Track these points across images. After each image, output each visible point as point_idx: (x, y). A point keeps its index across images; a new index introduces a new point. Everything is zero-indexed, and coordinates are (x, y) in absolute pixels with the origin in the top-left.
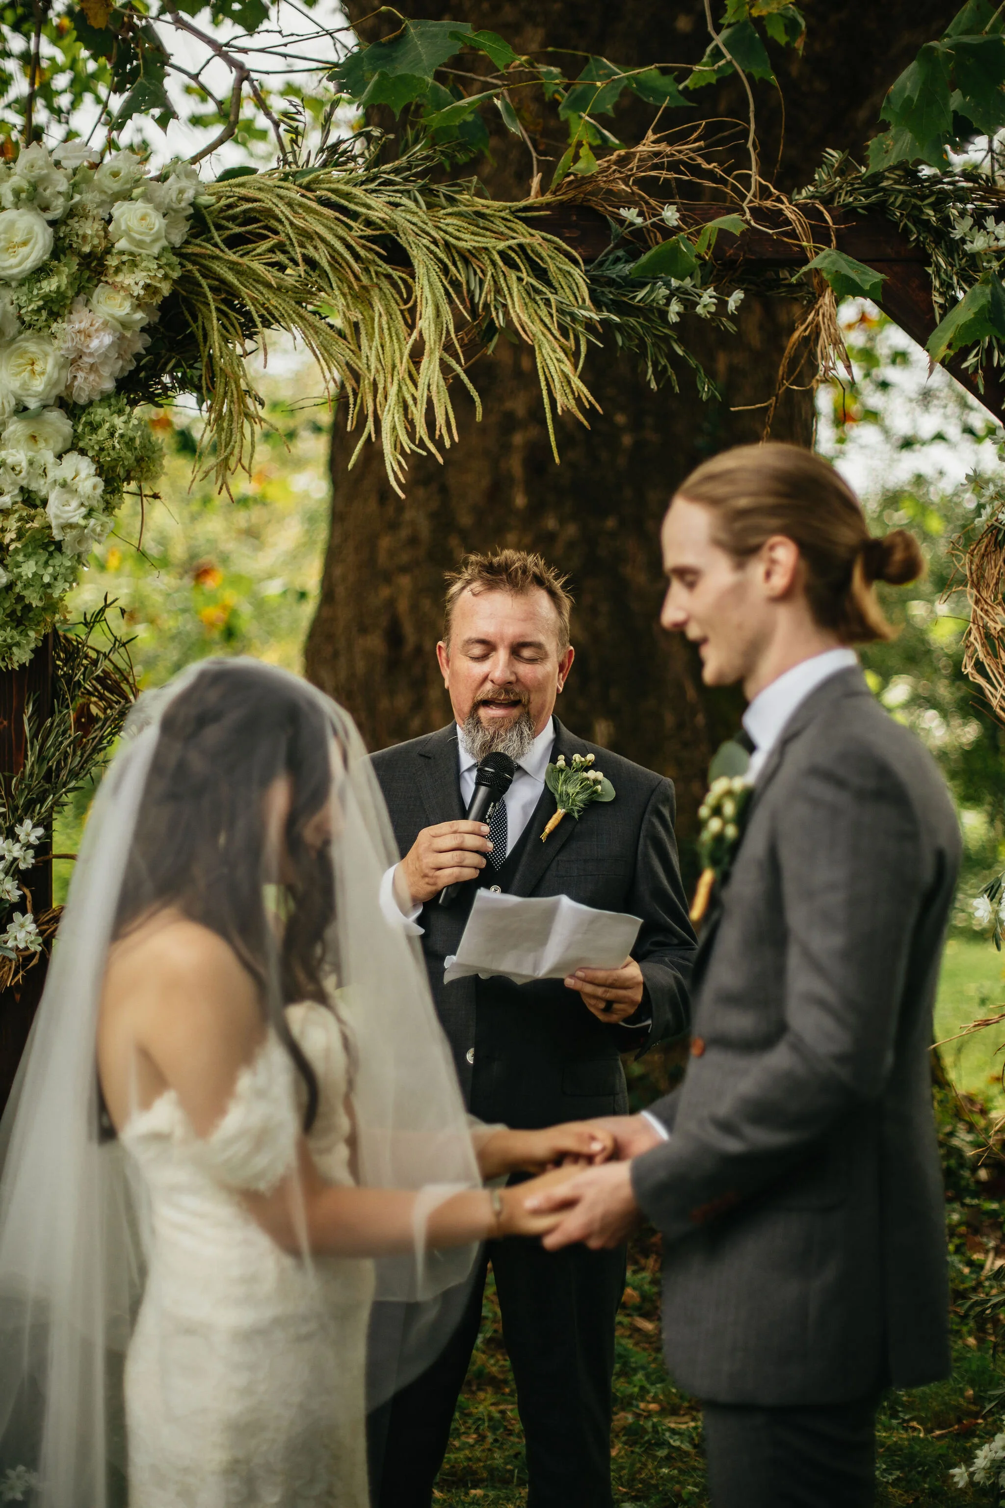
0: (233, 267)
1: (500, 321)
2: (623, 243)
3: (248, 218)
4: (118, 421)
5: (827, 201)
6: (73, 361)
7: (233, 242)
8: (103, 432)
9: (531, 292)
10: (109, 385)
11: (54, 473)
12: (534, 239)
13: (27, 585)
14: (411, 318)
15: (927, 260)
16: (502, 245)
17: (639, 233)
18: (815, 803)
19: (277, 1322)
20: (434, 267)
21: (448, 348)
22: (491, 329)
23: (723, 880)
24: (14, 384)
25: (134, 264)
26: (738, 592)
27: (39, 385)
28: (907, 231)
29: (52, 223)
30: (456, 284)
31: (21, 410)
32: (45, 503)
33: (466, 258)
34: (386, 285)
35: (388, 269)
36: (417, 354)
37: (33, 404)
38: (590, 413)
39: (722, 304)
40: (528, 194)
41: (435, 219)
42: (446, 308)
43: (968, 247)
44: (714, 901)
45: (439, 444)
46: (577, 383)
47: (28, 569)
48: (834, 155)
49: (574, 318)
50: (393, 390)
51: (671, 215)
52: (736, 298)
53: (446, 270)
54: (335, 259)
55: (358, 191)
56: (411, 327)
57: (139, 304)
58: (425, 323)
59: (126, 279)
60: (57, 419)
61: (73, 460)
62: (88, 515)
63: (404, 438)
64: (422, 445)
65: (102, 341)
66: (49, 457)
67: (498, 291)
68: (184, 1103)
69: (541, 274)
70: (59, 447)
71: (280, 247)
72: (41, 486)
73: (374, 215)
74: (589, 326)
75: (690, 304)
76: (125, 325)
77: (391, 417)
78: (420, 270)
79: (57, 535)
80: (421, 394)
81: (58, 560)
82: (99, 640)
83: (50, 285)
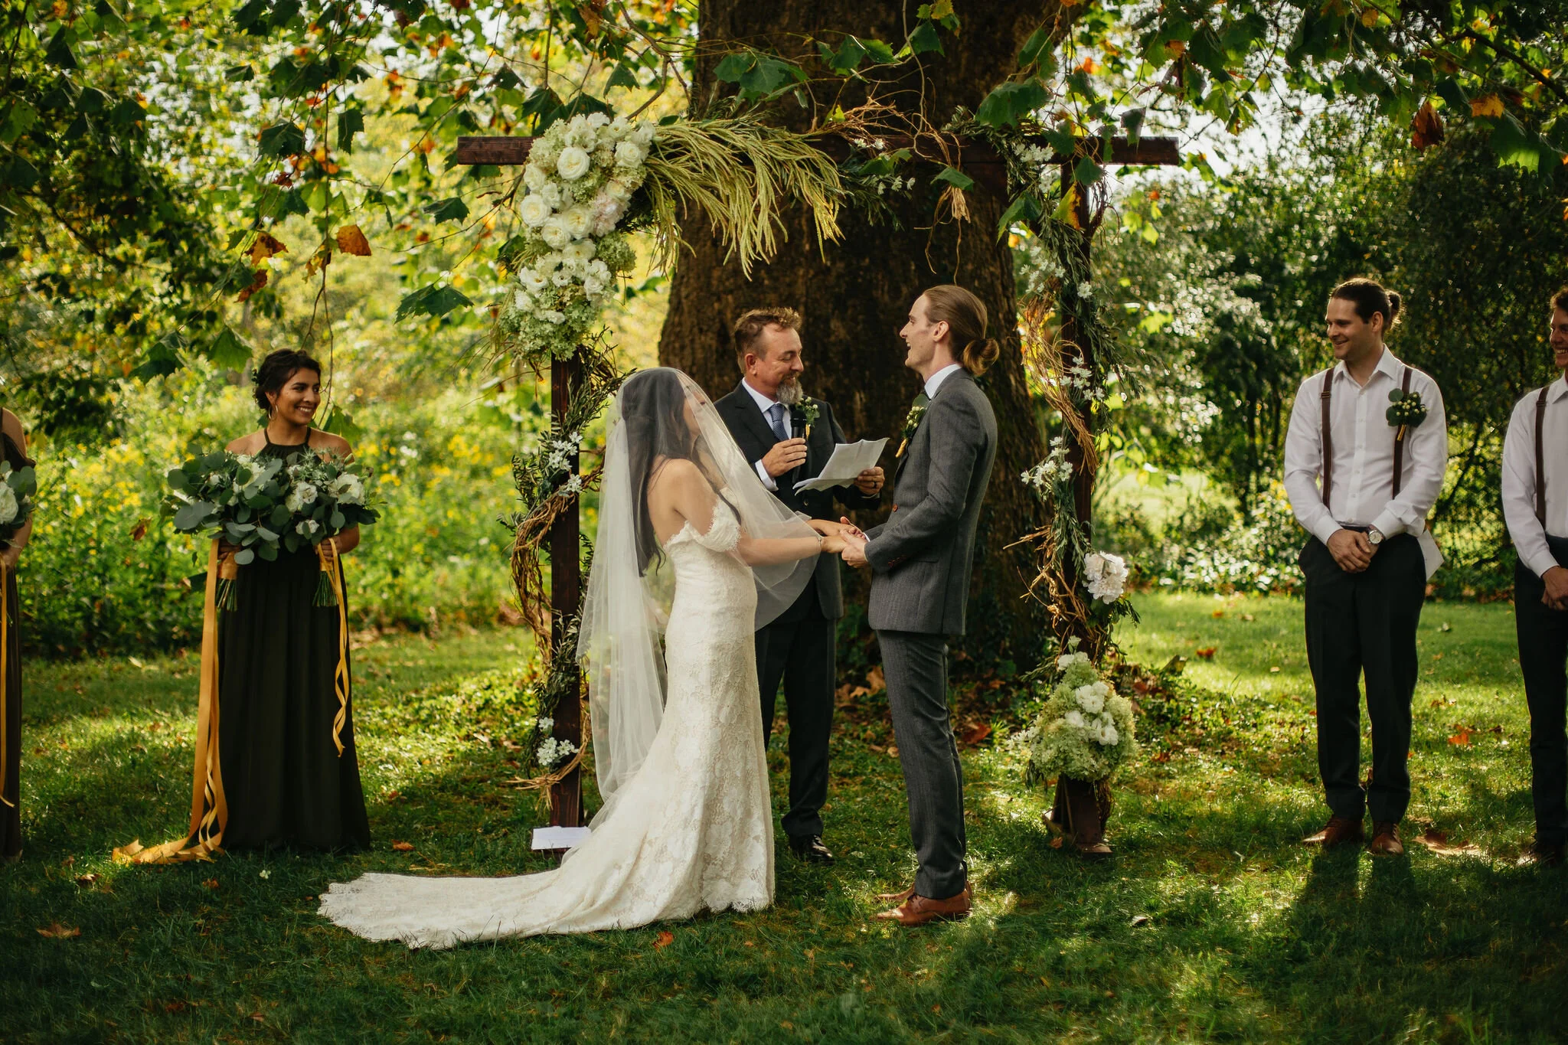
0: (669, 169)
1: (796, 193)
2: (857, 154)
3: (676, 145)
4: (618, 245)
5: (957, 132)
6: (597, 218)
7: (669, 157)
8: (611, 250)
9: (812, 180)
10: (613, 228)
11: (587, 269)
12: (812, 154)
13: (575, 321)
14: (754, 192)
15: (1005, 162)
16: (798, 158)
17: (865, 150)
18: (943, 414)
19: (728, 609)
20: (765, 169)
21: (772, 209)
22: (793, 196)
23: (910, 442)
24: (570, 228)
25: (626, 173)
26: (925, 333)
27: (582, 229)
28: (995, 149)
29: (589, 154)
30: (775, 176)
31: (573, 240)
32: (583, 283)
33: (781, 164)
34: (742, 177)
35: (742, 168)
36: (757, 211)
37: (578, 237)
38: (840, 239)
39: (904, 186)
40: (809, 128)
41: (765, 144)
42: (771, 189)
43: (1023, 159)
44: (905, 451)
45: (767, 254)
46: (834, 225)
47: (575, 314)
48: (960, 109)
49: (832, 193)
50: (745, 228)
51: (880, 144)
52: (911, 182)
53: (771, 170)
54: (718, 164)
55: (728, 131)
56: (754, 197)
57: (627, 190)
58: (761, 196)
59: (623, 179)
60: (590, 245)
61: (596, 262)
62: (605, 288)
63: (751, 252)
64: (759, 254)
65: (611, 208)
66: (585, 262)
67: (796, 179)
68: (694, 526)
69: (817, 171)
70: (590, 256)
71: (692, 159)
72: (582, 276)
73: (739, 145)
74: (840, 197)
75: (888, 185)
76: (621, 200)
77: (744, 242)
78: (759, 170)
79: (589, 298)
80: (759, 230)
81: (588, 309)
82: (599, 348)
83: (589, 183)
